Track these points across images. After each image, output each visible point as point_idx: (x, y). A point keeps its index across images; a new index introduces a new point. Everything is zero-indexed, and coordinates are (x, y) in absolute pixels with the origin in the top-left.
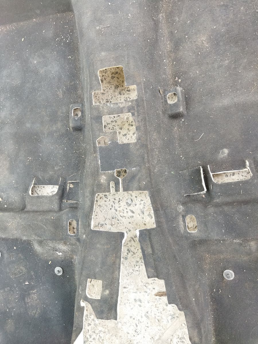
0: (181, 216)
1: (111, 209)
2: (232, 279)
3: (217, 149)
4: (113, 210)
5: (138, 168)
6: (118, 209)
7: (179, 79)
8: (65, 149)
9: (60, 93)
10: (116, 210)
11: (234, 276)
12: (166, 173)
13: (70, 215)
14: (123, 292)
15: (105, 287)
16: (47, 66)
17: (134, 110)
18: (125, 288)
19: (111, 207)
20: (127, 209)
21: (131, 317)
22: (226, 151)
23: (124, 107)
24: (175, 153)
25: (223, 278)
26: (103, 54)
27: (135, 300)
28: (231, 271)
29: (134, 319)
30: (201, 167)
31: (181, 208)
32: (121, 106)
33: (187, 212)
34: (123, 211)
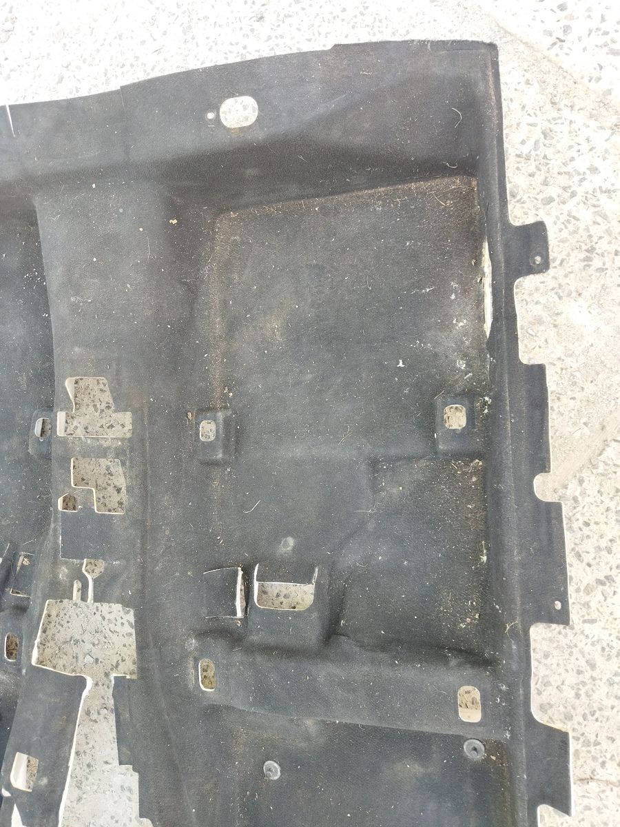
0: (191, 659)
1: (95, 614)
2: (276, 778)
3: (276, 537)
4: (98, 617)
5: (124, 562)
6: (107, 616)
7: (230, 391)
8: (23, 487)
9: (23, 380)
10: (104, 618)
11: (279, 774)
12: (177, 574)
13: (9, 625)
14: (103, 771)
15: (42, 772)
16: (4, 324)
17: (126, 455)
18: (106, 763)
19: (95, 611)
20: (122, 618)
21: (112, 818)
22: (291, 541)
23: (109, 448)
24: (208, 531)
25: (263, 775)
26: (77, 349)
27: (122, 787)
28: (275, 765)
29: (117, 822)
30: (240, 569)
31: (193, 643)
32: (105, 444)
33: (202, 652)
34: (114, 621)
